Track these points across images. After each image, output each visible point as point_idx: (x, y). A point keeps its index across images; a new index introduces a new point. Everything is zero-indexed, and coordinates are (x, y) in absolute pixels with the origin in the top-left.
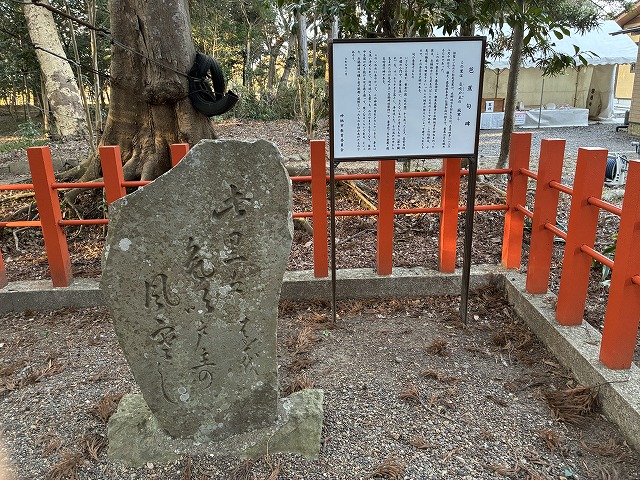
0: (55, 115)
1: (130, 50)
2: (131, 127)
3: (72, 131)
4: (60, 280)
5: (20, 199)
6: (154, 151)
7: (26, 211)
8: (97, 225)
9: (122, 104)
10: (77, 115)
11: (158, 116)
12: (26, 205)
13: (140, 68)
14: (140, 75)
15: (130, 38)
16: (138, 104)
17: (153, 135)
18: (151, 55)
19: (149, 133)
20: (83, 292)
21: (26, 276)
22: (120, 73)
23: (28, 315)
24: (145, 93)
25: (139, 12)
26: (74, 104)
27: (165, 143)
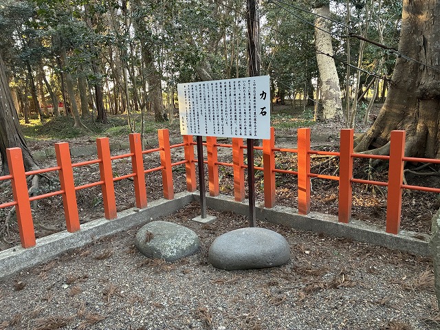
0: (324, 106)
1: (412, 61)
2: (399, 116)
3: (332, 116)
4: (343, 218)
5: (314, 158)
6: (414, 134)
7: (318, 167)
8: (362, 183)
9: (395, 99)
10: (337, 106)
11: (424, 108)
12: (318, 163)
13: (417, 73)
14: (416, 78)
15: (413, 52)
16: (409, 99)
17: (416, 122)
18: (429, 63)
19: (413, 120)
20: (358, 230)
21: (319, 209)
22: (399, 77)
23: (321, 236)
24: (419, 91)
25: (425, 33)
26: (336, 99)
27: (426, 128)
